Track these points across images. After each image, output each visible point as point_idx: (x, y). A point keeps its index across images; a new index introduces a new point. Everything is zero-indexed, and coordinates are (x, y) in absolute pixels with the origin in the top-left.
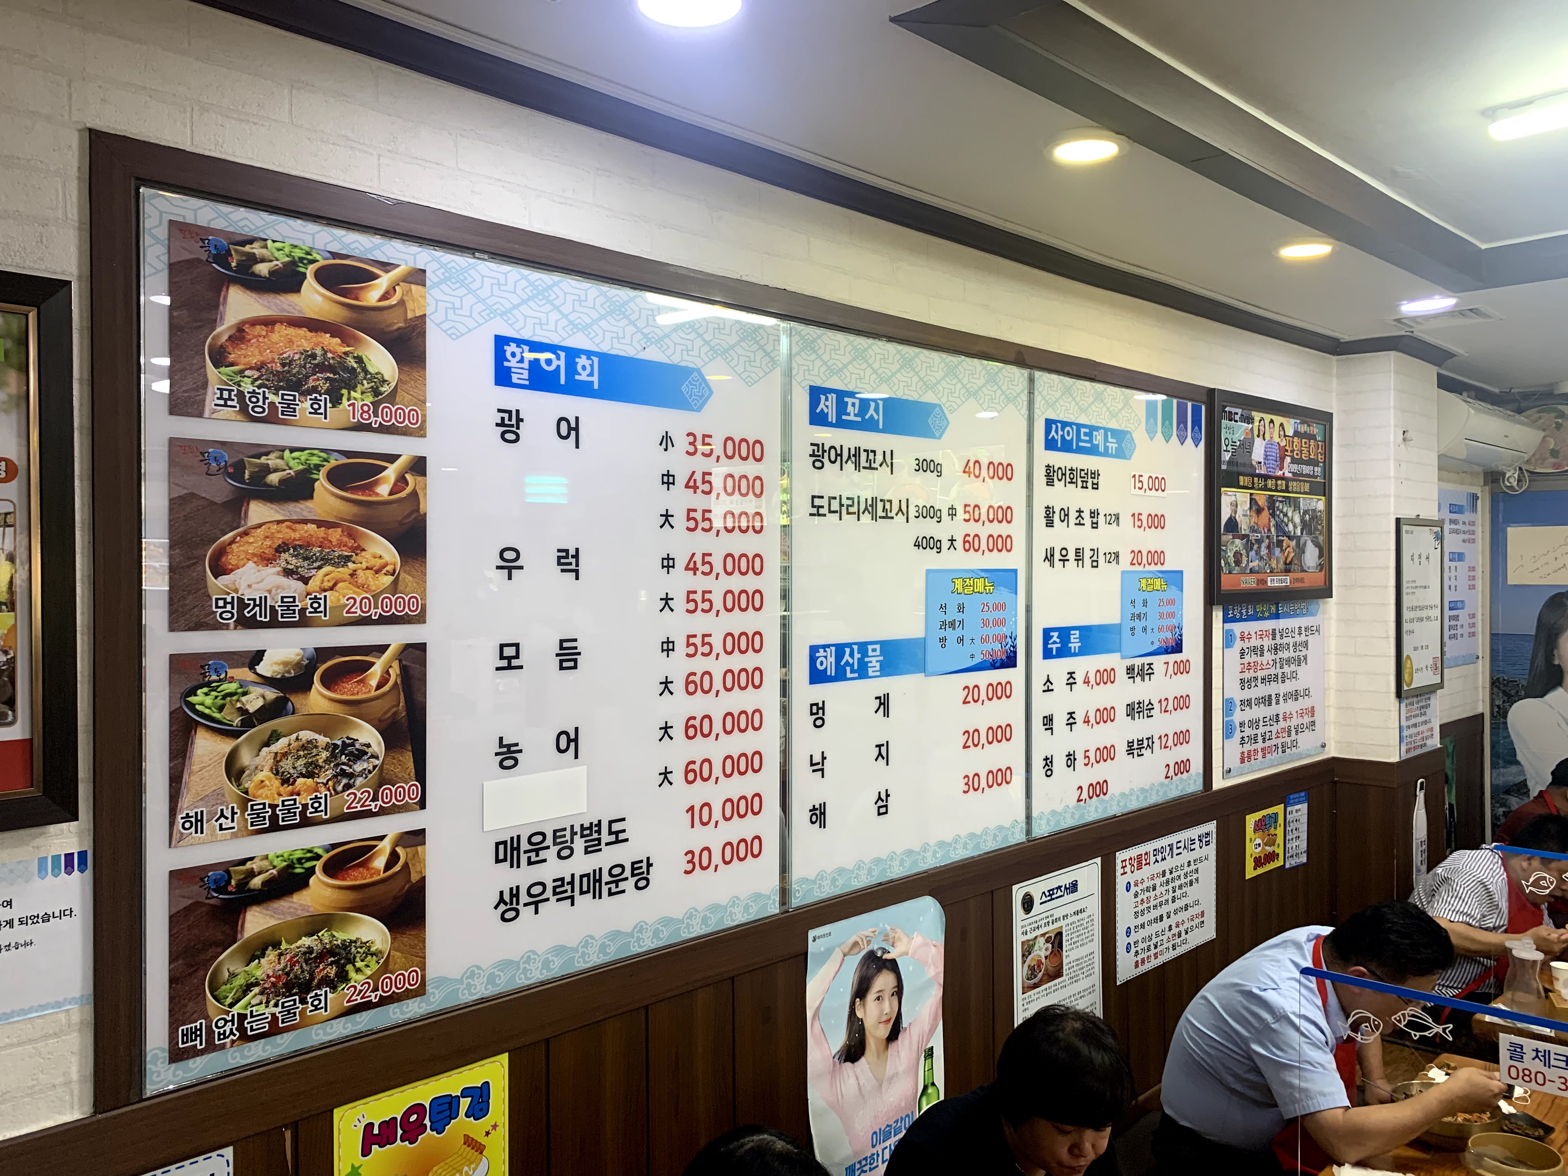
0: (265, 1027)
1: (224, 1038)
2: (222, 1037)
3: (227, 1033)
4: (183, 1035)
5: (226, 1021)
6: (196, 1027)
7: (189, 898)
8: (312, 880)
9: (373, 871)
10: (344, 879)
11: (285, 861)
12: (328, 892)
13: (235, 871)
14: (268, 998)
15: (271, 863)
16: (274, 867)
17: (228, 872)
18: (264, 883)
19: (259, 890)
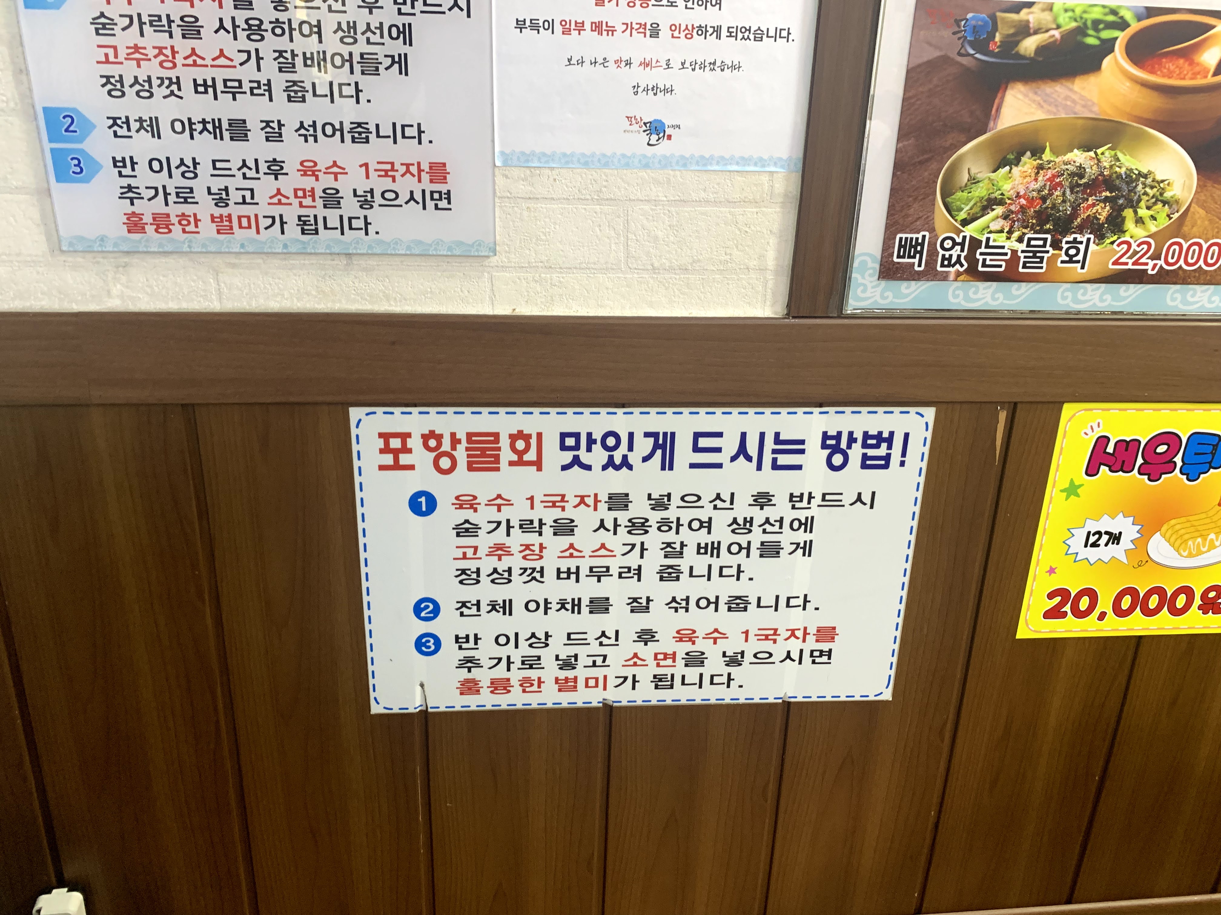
0: (1000, 266)
1: (949, 265)
2: (946, 263)
3: (954, 259)
4: (900, 246)
5: (955, 244)
6: (917, 239)
7: (937, 47)
8: (1107, 62)
9: (1197, 69)
10: (1152, 72)
11: (1075, 20)
12: (1125, 88)
13: (1003, 19)
14: (1012, 227)
15: (1055, 19)
16: (1058, 27)
17: (994, 19)
18: (1041, 50)
19: (1031, 59)
